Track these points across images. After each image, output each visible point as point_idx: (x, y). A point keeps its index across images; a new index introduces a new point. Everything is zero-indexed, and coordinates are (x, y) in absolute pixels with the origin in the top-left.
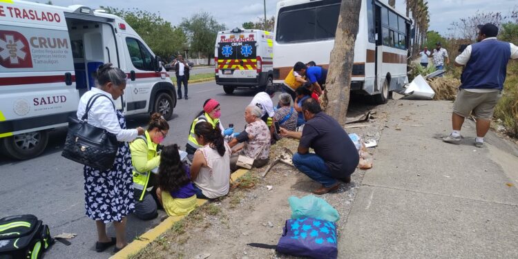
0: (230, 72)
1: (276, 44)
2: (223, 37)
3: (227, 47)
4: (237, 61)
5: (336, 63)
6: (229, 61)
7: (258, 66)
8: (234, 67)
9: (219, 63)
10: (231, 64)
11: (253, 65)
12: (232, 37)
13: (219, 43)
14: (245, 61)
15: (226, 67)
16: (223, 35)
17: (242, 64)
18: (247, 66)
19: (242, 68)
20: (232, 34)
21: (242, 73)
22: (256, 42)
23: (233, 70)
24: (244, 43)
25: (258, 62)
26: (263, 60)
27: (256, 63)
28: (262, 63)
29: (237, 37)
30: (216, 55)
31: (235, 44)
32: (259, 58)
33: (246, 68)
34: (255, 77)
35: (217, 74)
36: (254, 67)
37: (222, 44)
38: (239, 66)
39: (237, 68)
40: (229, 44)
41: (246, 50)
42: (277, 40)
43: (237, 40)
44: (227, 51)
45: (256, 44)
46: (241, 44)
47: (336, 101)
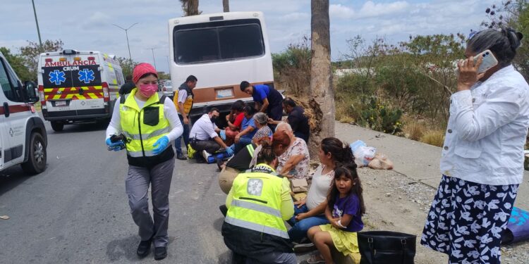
0: (64, 103)
1: (175, 64)
2: (48, 60)
3: (57, 73)
4: (73, 89)
5: (322, 77)
6: (62, 89)
7: (106, 94)
8: (69, 96)
9: (46, 94)
10: (64, 94)
11: (98, 93)
12: (62, 60)
13: (43, 68)
14: (85, 88)
15: (57, 97)
16: (49, 58)
17: (82, 93)
18: (89, 94)
19: (82, 98)
20: (63, 57)
21: (83, 103)
22: (99, 66)
23: (68, 102)
24: (82, 68)
25: (105, 89)
26: (110, 87)
27: (102, 91)
28: (109, 90)
29: (71, 60)
30: (41, 82)
31: (68, 69)
32: (105, 85)
33: (87, 97)
34: (102, 107)
35: (44, 107)
36: (99, 96)
37: (47, 70)
38: (77, 95)
39: (75, 97)
40: (60, 68)
41: (86, 76)
42: (175, 60)
43: (72, 63)
44: (57, 78)
45: (99, 69)
46: (78, 68)
47: (329, 113)
